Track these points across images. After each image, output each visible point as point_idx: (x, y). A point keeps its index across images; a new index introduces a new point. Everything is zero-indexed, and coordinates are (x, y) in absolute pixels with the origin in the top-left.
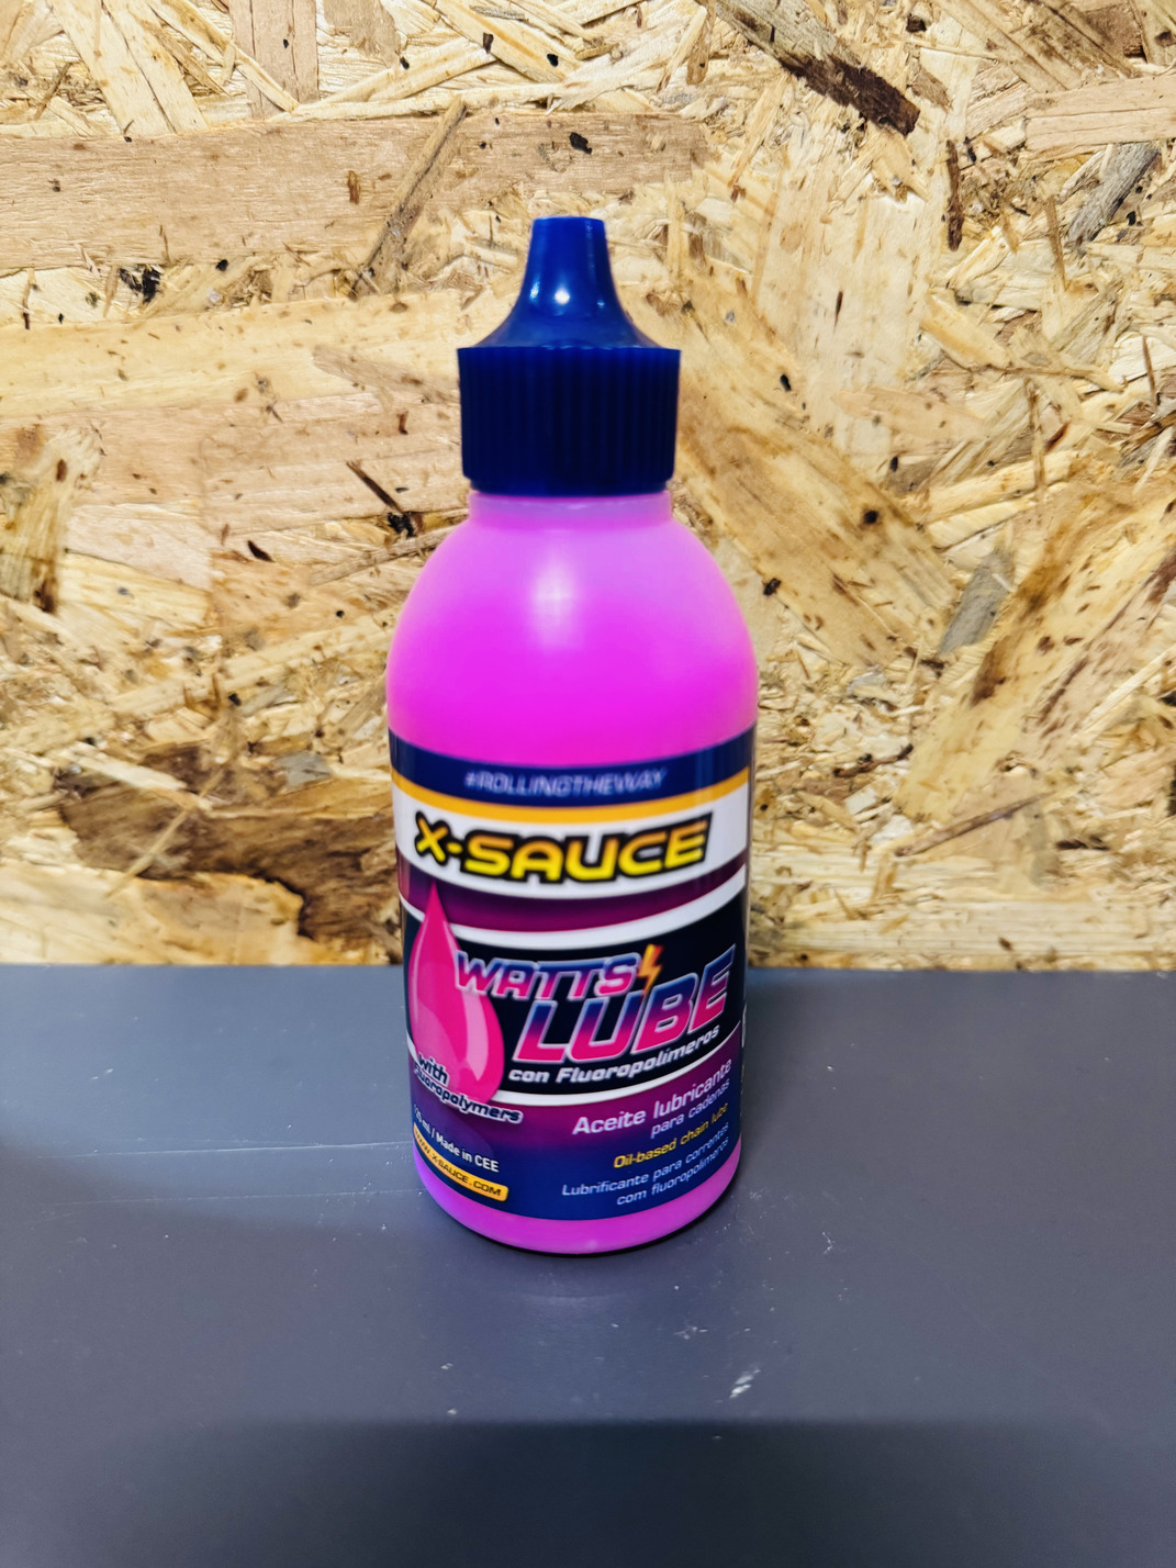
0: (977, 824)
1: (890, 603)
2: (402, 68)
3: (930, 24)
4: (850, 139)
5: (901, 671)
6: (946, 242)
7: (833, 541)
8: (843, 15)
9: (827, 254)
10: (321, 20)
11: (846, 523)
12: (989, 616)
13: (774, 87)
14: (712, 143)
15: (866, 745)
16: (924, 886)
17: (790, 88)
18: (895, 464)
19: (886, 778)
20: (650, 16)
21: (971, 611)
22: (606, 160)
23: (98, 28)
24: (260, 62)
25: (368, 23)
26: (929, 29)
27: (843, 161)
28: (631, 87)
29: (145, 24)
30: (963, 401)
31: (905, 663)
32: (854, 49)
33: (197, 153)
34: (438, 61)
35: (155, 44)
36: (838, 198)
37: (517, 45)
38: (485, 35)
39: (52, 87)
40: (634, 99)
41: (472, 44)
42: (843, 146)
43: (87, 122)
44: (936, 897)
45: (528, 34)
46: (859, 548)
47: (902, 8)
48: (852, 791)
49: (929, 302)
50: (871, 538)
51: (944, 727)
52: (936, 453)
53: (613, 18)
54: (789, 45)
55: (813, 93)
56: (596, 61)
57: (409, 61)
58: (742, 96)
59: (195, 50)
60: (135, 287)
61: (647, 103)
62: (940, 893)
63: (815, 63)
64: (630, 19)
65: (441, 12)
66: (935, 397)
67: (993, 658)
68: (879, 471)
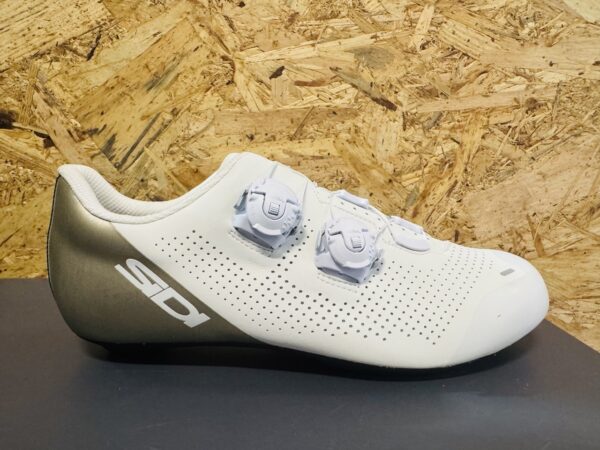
1: (395, 198)
2: (302, 100)
4: (385, 112)
6: (403, 130)
8: (383, 91)
9: (381, 132)
11: (385, 182)
12: (414, 200)
13: (371, 103)
14: (359, 113)
17: (373, 103)
18: (394, 171)
20: (348, 91)
21: (411, 199)
22: (340, 116)
23: (247, 93)
24: (276, 99)
25: (297, 93)
26: (398, 93)
27: (383, 116)
28: (344, 103)
29: (255, 92)
30: (407, 159)
32: (385, 97)
33: (263, 114)
34: (309, 99)
35: (257, 95)
36: (382, 122)
37: (323, 96)
38: (318, 95)
39: (237, 103)
40: (345, 105)
41: (315, 96)
42: (383, 113)
46: (388, 187)
47: (394, 90)
49: (400, 141)
50: (390, 185)
52: (402, 169)
53: (341, 92)
54: (373, 96)
55: (377, 104)
56: (338, 99)
57: (304, 99)
58: (364, 105)
59: (265, 97)
60: (249, 138)
61: (347, 106)
63: (378, 99)
64: (344, 92)
65: (310, 91)
66: (402, 158)
67: (416, 209)
68: (392, 173)
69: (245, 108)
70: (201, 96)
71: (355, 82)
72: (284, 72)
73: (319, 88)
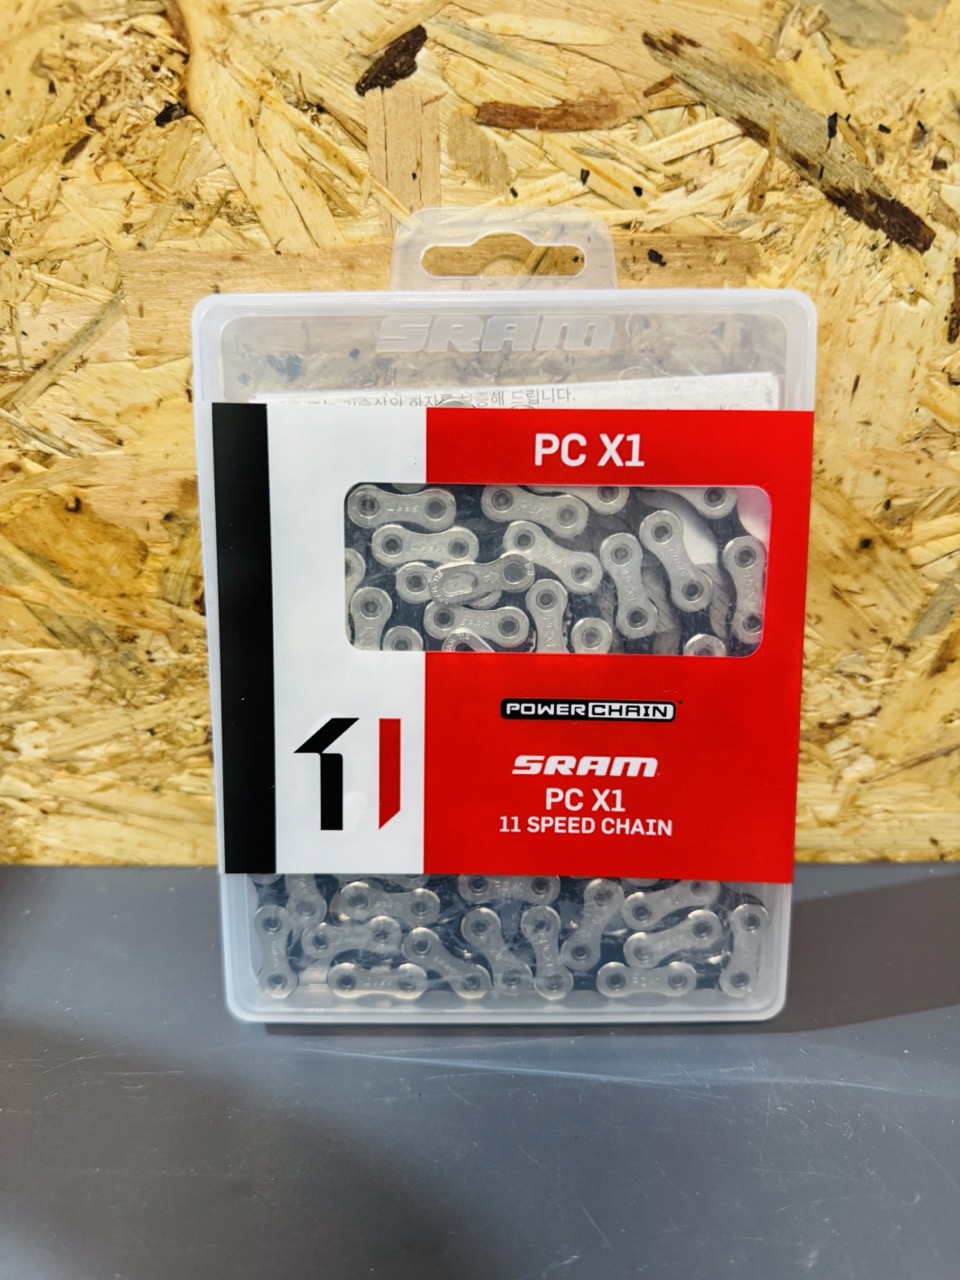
0: (924, 760)
1: (874, 605)
2: (511, 196)
3: (951, 164)
4: (877, 256)
5: (878, 653)
6: (946, 336)
7: (834, 560)
8: (881, 157)
9: (850, 346)
10: (444, 157)
11: (846, 548)
12: (949, 614)
13: (819, 215)
14: (765, 258)
15: (846, 706)
16: (879, 803)
17: (832, 215)
18: (888, 505)
19: (859, 729)
20: (721, 157)
21: (936, 611)
22: (677, 273)
23: (255, 162)
24: (392, 191)
25: (485, 160)
26: (950, 169)
27: (870, 273)
28: (701, 214)
29: (295, 160)
30: (946, 458)
31: (881, 648)
32: (888, 184)
33: (336, 264)
34: (542, 192)
35: (303, 176)
36: (863, 303)
37: (608, 179)
38: (583, 171)
39: (215, 210)
40: (703, 223)
41: (571, 178)
42: (870, 261)
43: (244, 239)
44: (886, 811)
45: (619, 170)
46: (854, 566)
47: (930, 151)
48: (832, 738)
49: (928, 382)
50: (864, 559)
51: (906, 693)
52: (921, 496)
53: (690, 158)
54: (833, 180)
55: (849, 220)
56: (674, 193)
57: (518, 191)
58: (792, 221)
59: (336, 181)
60: (281, 370)
61: (714, 227)
62: (889, 807)
63: (854, 195)
64: (704, 159)
65: (546, 152)
66: (924, 455)
67: (947, 645)
68: (875, 510)
69: (254, 233)
70: (48, 179)
71: (757, 109)
72: (422, 56)
73: (592, 138)
